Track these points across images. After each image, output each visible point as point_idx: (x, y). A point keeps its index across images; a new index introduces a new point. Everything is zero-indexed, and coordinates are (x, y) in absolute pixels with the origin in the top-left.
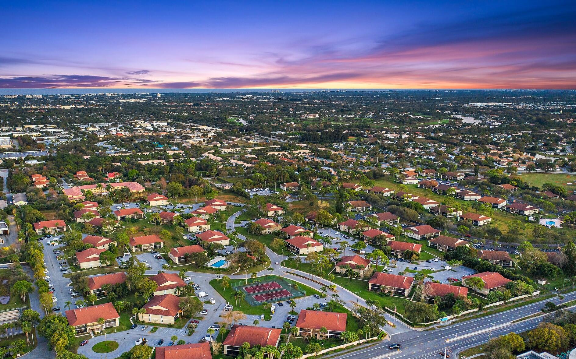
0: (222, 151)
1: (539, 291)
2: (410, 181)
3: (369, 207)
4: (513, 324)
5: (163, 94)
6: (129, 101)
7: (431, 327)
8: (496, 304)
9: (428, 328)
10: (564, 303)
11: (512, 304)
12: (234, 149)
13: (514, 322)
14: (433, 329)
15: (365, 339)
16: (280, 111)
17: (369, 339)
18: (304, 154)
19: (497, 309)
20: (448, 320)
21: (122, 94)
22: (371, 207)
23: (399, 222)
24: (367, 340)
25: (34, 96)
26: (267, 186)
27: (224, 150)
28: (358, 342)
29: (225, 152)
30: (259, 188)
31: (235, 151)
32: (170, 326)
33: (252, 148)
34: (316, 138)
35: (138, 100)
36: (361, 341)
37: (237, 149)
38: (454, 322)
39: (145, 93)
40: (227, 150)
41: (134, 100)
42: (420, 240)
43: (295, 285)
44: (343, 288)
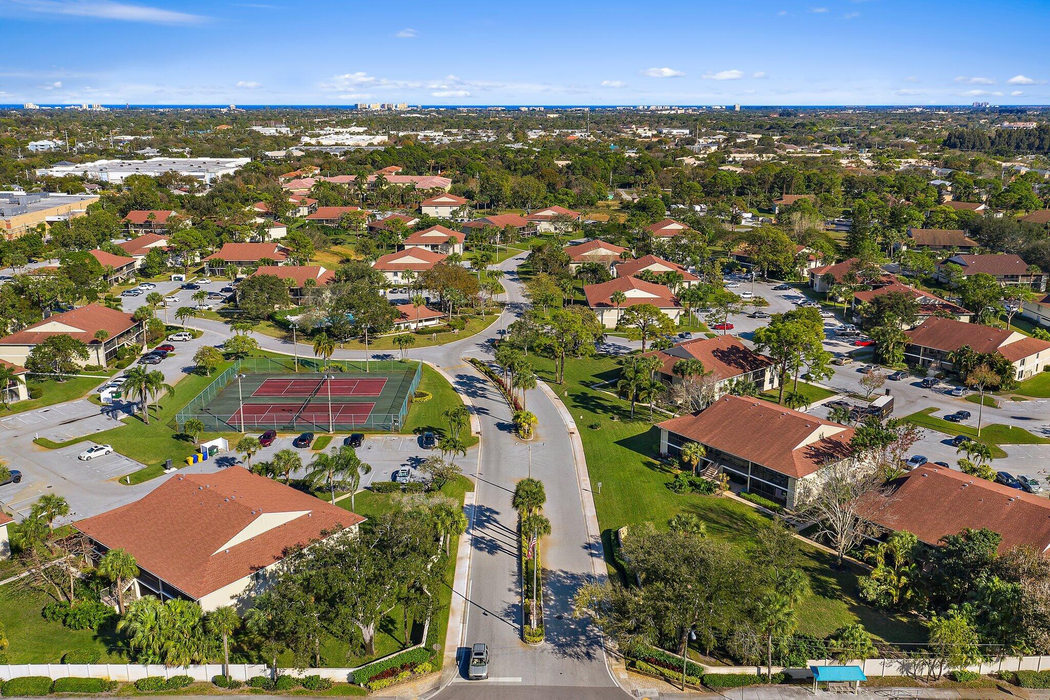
43: (422, 395)
44: (577, 432)
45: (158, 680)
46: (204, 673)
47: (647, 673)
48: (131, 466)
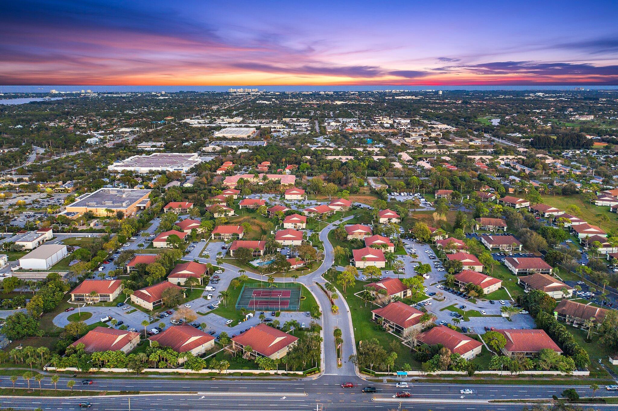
0: (424, 151)
1: (589, 372)
2: (605, 202)
3: (503, 227)
4: (490, 403)
5: (447, 91)
6: (404, 98)
7: (380, 378)
8: (499, 373)
9: (377, 378)
10: (603, 397)
11: (527, 379)
12: (438, 150)
13: (491, 402)
14: (382, 381)
15: (286, 371)
16: (556, 111)
17: (292, 372)
18: (508, 160)
19: (498, 379)
20: (409, 376)
21: (407, 91)
22: (505, 228)
23: (520, 249)
24: (288, 372)
25: (326, 92)
26: (420, 191)
27: (426, 150)
28: (276, 371)
29: (427, 153)
30: (410, 192)
31: (438, 152)
32: (147, 311)
33: (459, 150)
34: (547, 143)
35: (414, 97)
36: (280, 372)
37: (441, 150)
38: (416, 381)
39: (431, 91)
40: (429, 151)
41: (410, 97)
42: (517, 275)
43: (303, 298)
44: (349, 311)
45: (263, 373)
46: (272, 372)
47: (364, 374)
48: (229, 322)
